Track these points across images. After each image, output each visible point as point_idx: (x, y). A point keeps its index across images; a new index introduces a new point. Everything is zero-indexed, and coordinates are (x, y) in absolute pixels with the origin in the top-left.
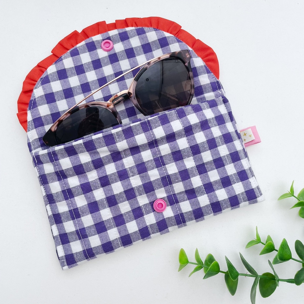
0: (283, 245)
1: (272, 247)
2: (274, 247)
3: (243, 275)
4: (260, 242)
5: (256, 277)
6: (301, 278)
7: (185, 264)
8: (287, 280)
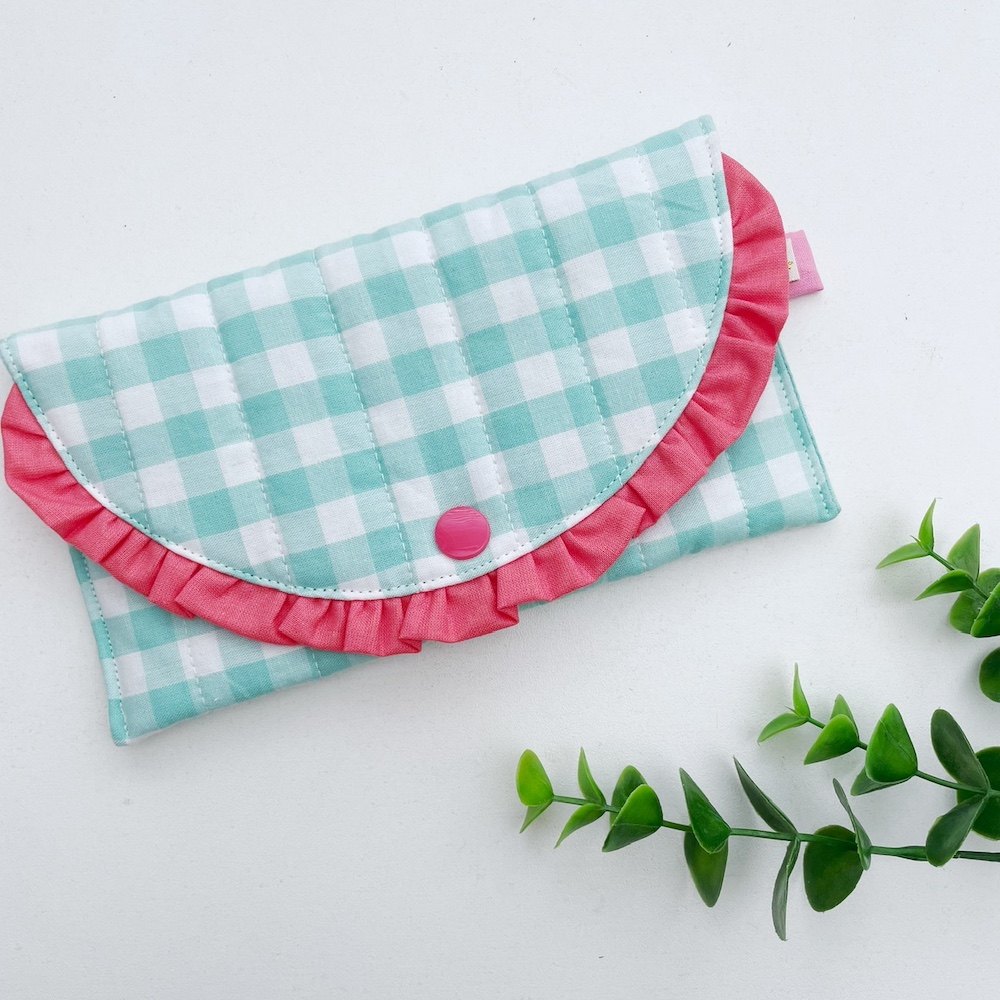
0: (887, 728)
1: (848, 736)
2: (856, 735)
3: (743, 832)
4: (808, 720)
5: (792, 841)
6: (948, 843)
7: (544, 805)
8: (898, 851)
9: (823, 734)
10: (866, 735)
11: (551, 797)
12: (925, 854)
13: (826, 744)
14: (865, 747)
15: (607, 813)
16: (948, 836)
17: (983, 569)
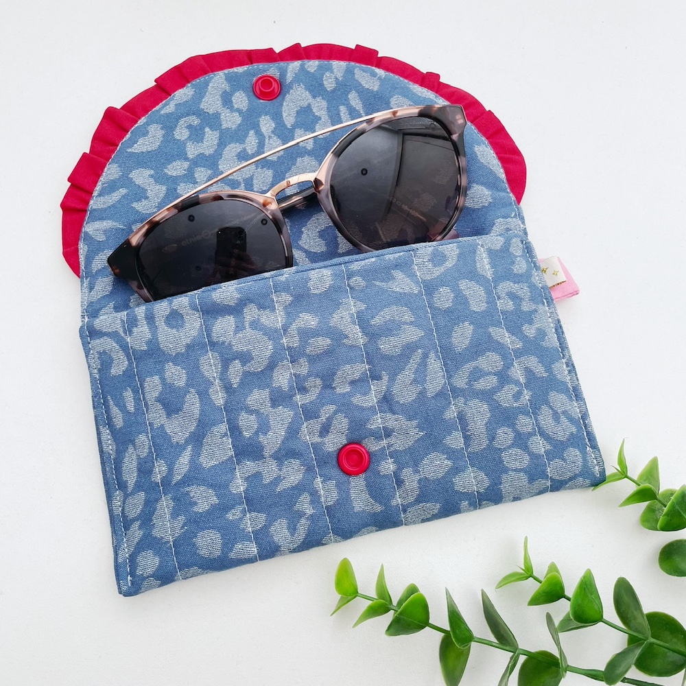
0: (586, 584)
1: (558, 588)
2: (562, 589)
3: (482, 641)
4: (531, 576)
5: (514, 652)
6: (619, 671)
7: (350, 598)
8: (586, 672)
9: (541, 587)
10: (570, 590)
11: (355, 594)
12: (603, 676)
13: (544, 592)
14: (569, 599)
15: (392, 612)
16: (620, 666)
17: (662, 489)
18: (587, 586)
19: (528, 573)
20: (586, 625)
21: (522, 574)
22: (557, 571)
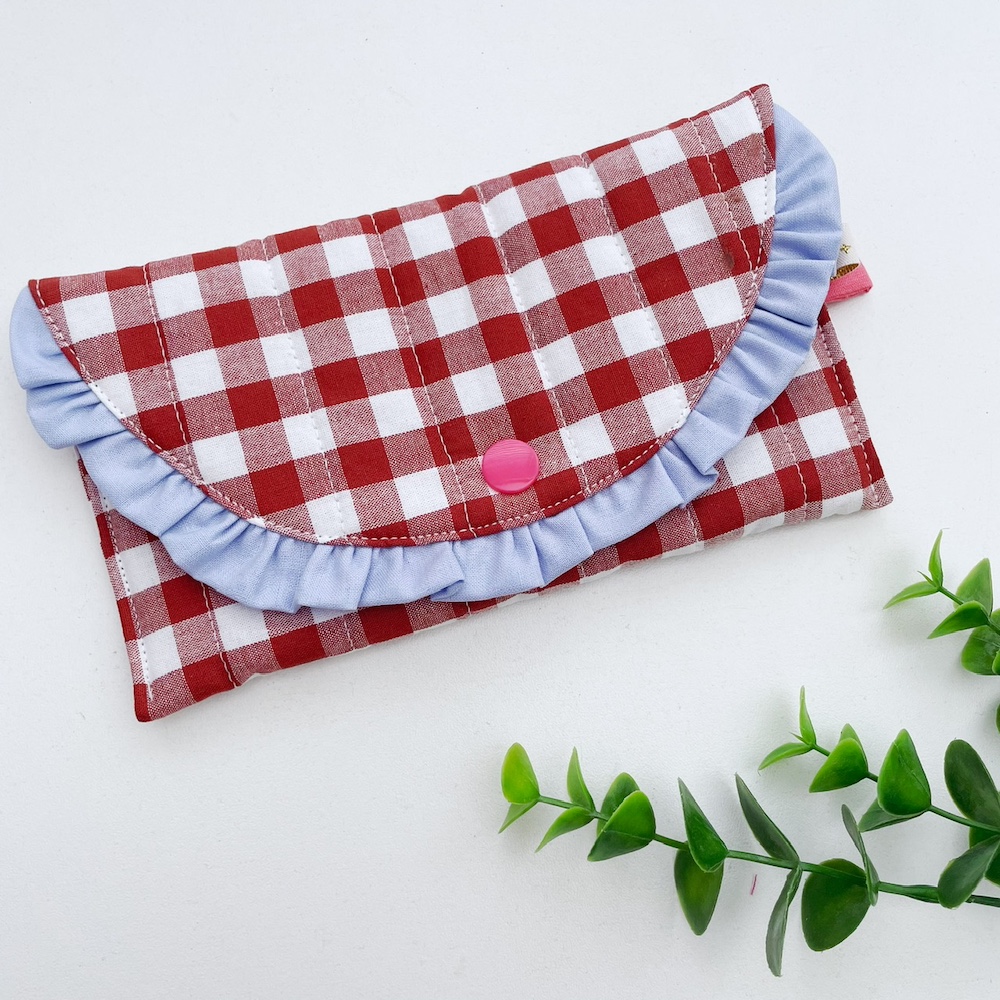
0: (900, 753)
1: (857, 763)
2: (864, 763)
3: (741, 856)
4: (814, 747)
5: (794, 869)
6: (962, 886)
7: (528, 805)
8: (907, 890)
9: (827, 762)
11: (535, 797)
12: (937, 895)
13: (834, 770)
14: (875, 779)
16: (964, 878)
18: (903, 755)
19: (809, 743)
20: (904, 817)
21: (799, 745)
22: (855, 737)
